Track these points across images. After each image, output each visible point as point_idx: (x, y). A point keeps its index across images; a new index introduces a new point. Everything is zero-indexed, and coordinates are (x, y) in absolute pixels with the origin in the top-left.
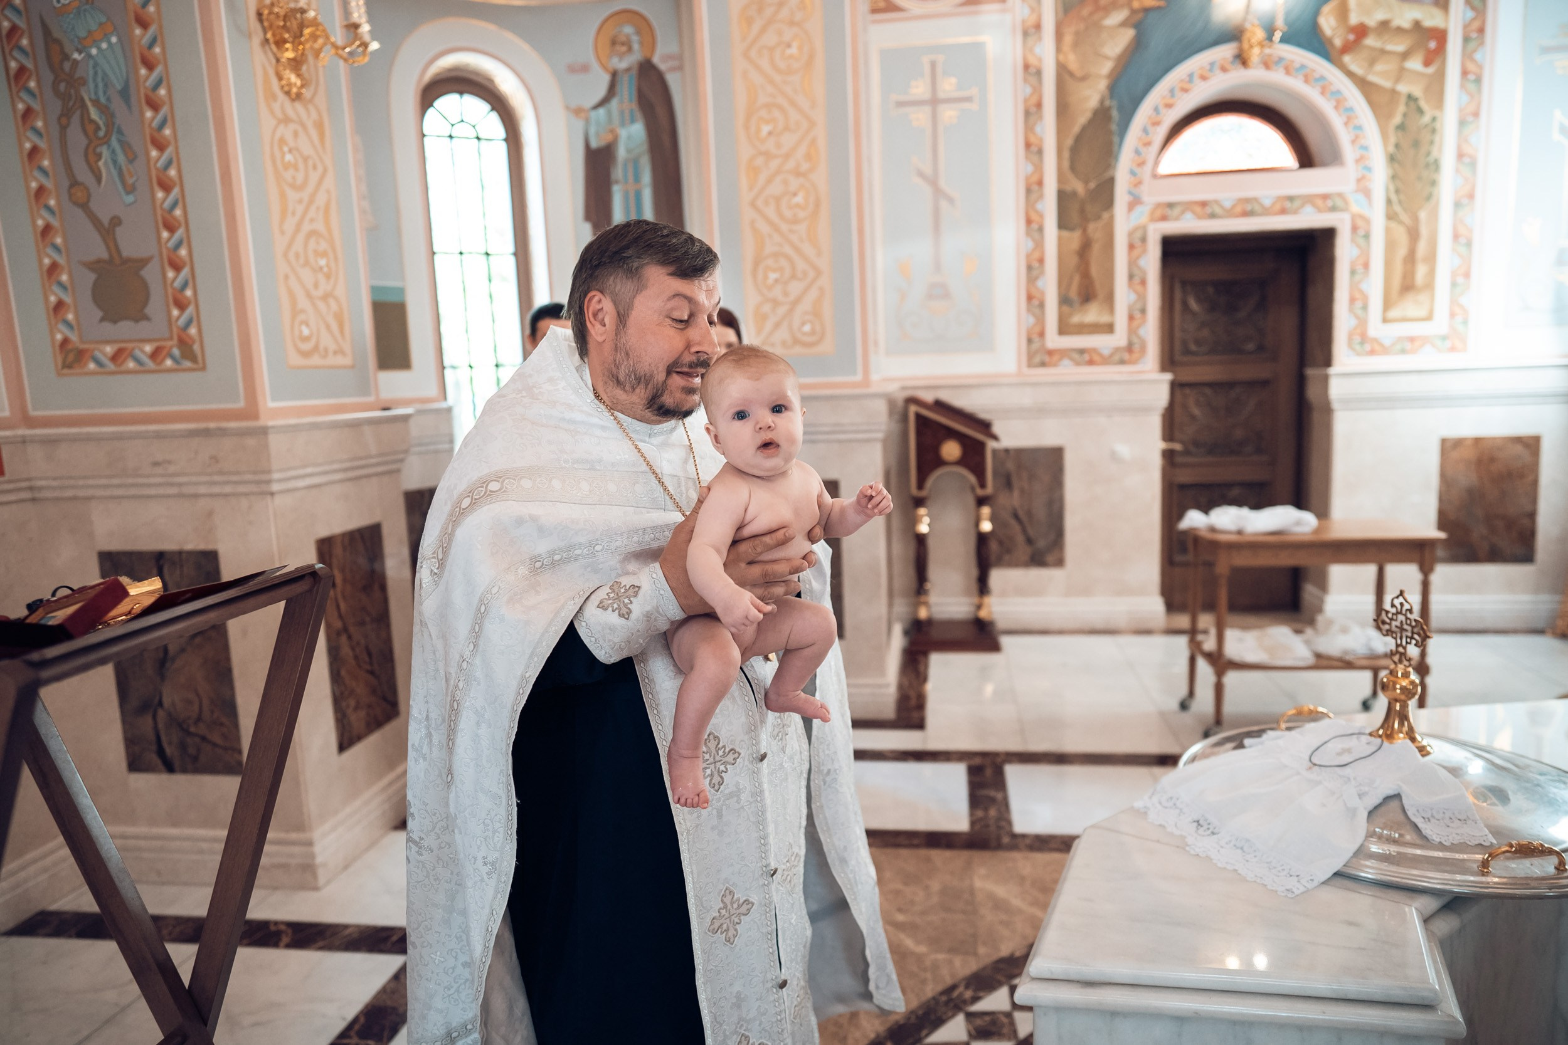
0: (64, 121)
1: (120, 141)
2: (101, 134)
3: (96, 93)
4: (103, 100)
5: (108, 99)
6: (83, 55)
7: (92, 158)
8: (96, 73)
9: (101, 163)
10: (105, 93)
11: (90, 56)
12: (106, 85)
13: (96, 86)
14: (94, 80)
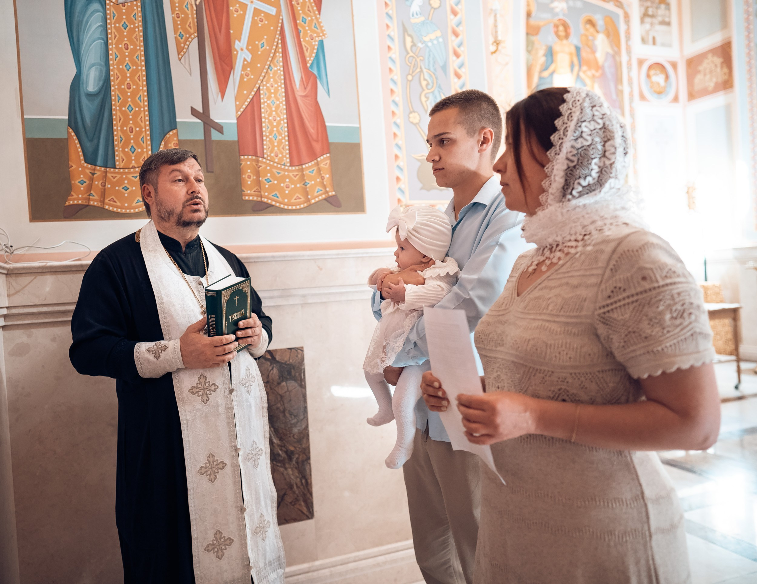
0: (410, 78)
1: (439, 92)
2: (430, 87)
3: (429, 65)
4: (432, 69)
5: (435, 70)
6: (424, 45)
7: (423, 99)
8: (429, 55)
9: (428, 103)
10: (433, 66)
11: (427, 46)
12: (434, 62)
13: (429, 62)
14: (428, 59)
